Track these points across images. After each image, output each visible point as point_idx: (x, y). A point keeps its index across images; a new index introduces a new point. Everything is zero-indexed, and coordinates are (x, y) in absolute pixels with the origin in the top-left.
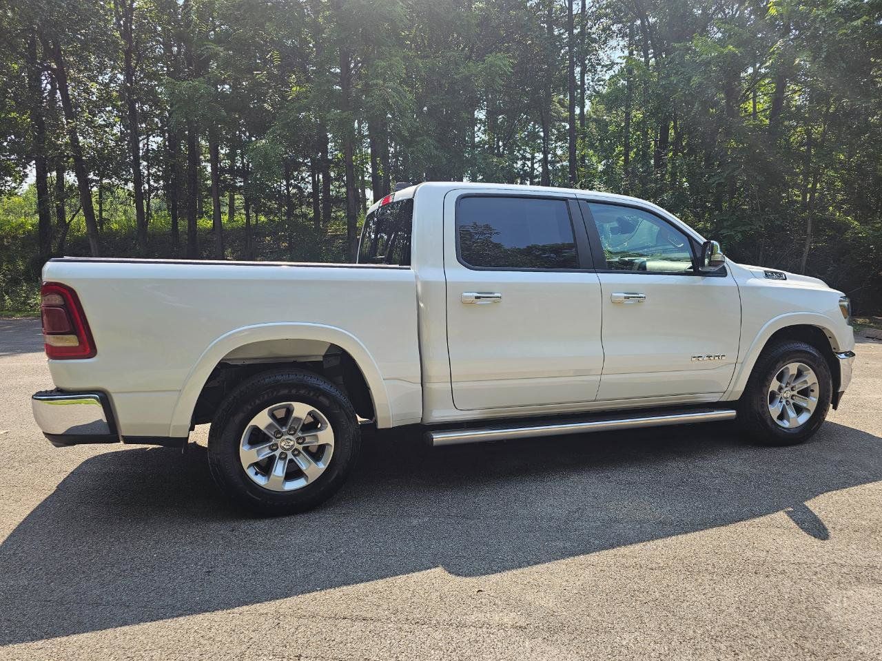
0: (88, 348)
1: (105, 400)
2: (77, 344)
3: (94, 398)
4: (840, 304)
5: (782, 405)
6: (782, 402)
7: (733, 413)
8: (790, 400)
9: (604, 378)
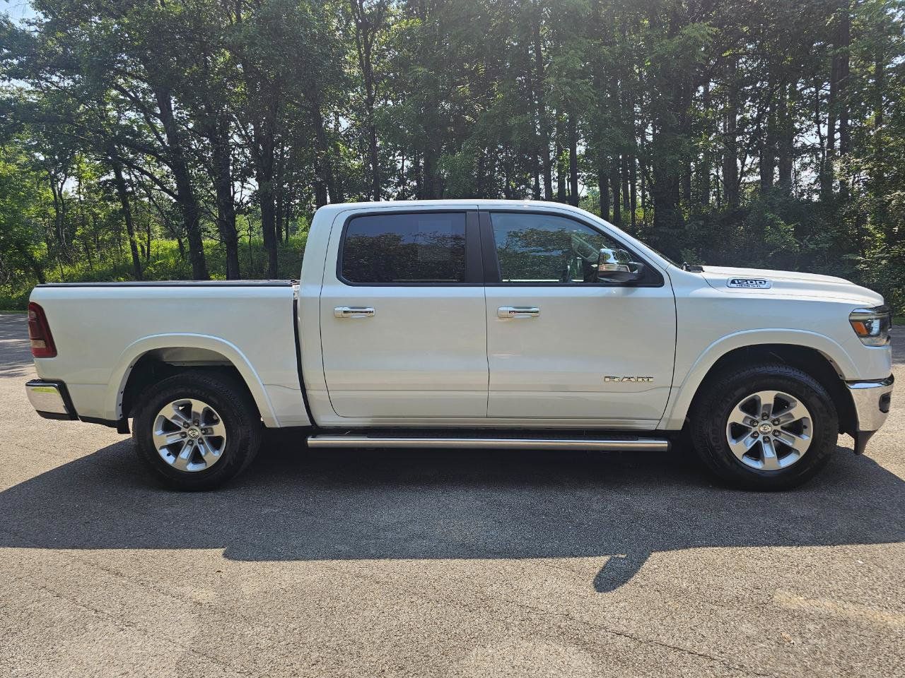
0: (50, 350)
1: (62, 388)
2: (44, 347)
3: (54, 386)
4: (852, 318)
5: (754, 441)
6: (756, 438)
7: (663, 444)
8: (770, 435)
9: (491, 394)
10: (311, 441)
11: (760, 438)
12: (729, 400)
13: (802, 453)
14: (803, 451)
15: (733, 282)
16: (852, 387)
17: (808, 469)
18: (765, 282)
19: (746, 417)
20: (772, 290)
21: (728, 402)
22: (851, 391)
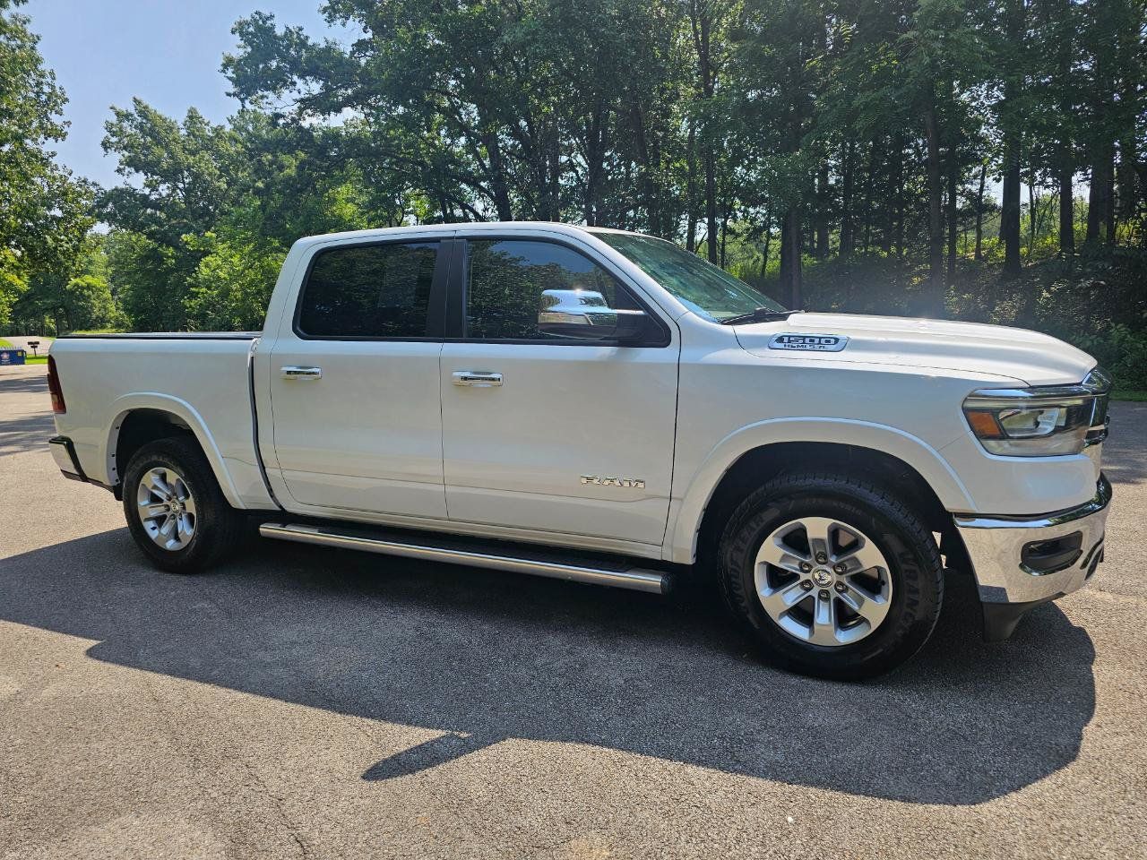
1: (70, 447)
3: (63, 444)
4: (970, 405)
5: (804, 594)
6: (808, 590)
7: (653, 581)
8: (831, 589)
9: (449, 489)
10: (267, 529)
11: (814, 593)
12: (754, 526)
13: (875, 625)
14: (875, 622)
15: (780, 340)
16: (960, 523)
17: (880, 650)
18: (837, 340)
19: (785, 556)
20: (845, 355)
21: (753, 529)
22: (962, 532)
